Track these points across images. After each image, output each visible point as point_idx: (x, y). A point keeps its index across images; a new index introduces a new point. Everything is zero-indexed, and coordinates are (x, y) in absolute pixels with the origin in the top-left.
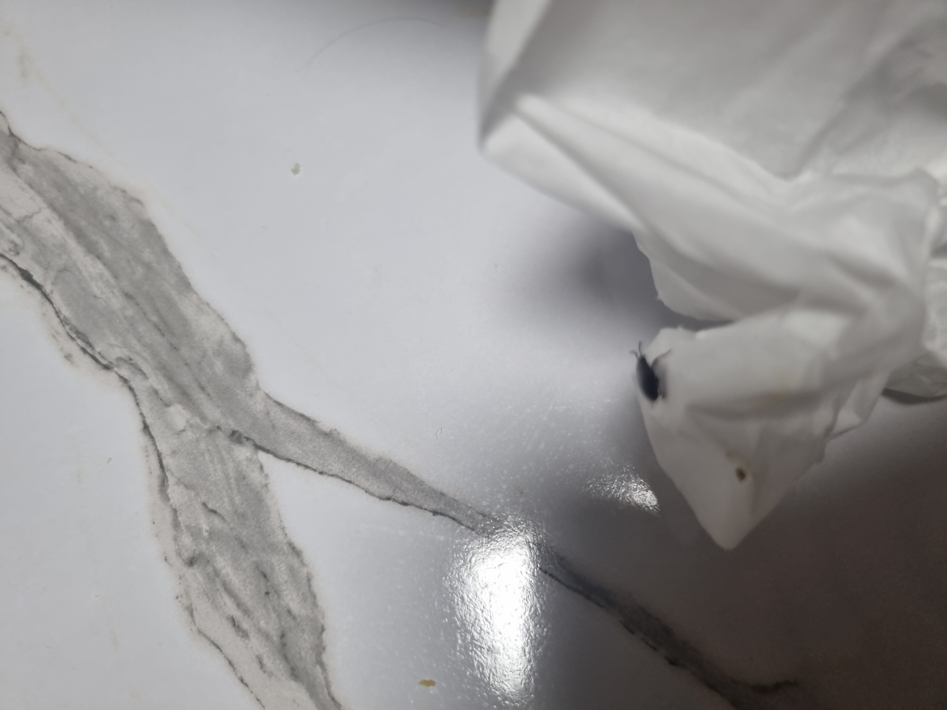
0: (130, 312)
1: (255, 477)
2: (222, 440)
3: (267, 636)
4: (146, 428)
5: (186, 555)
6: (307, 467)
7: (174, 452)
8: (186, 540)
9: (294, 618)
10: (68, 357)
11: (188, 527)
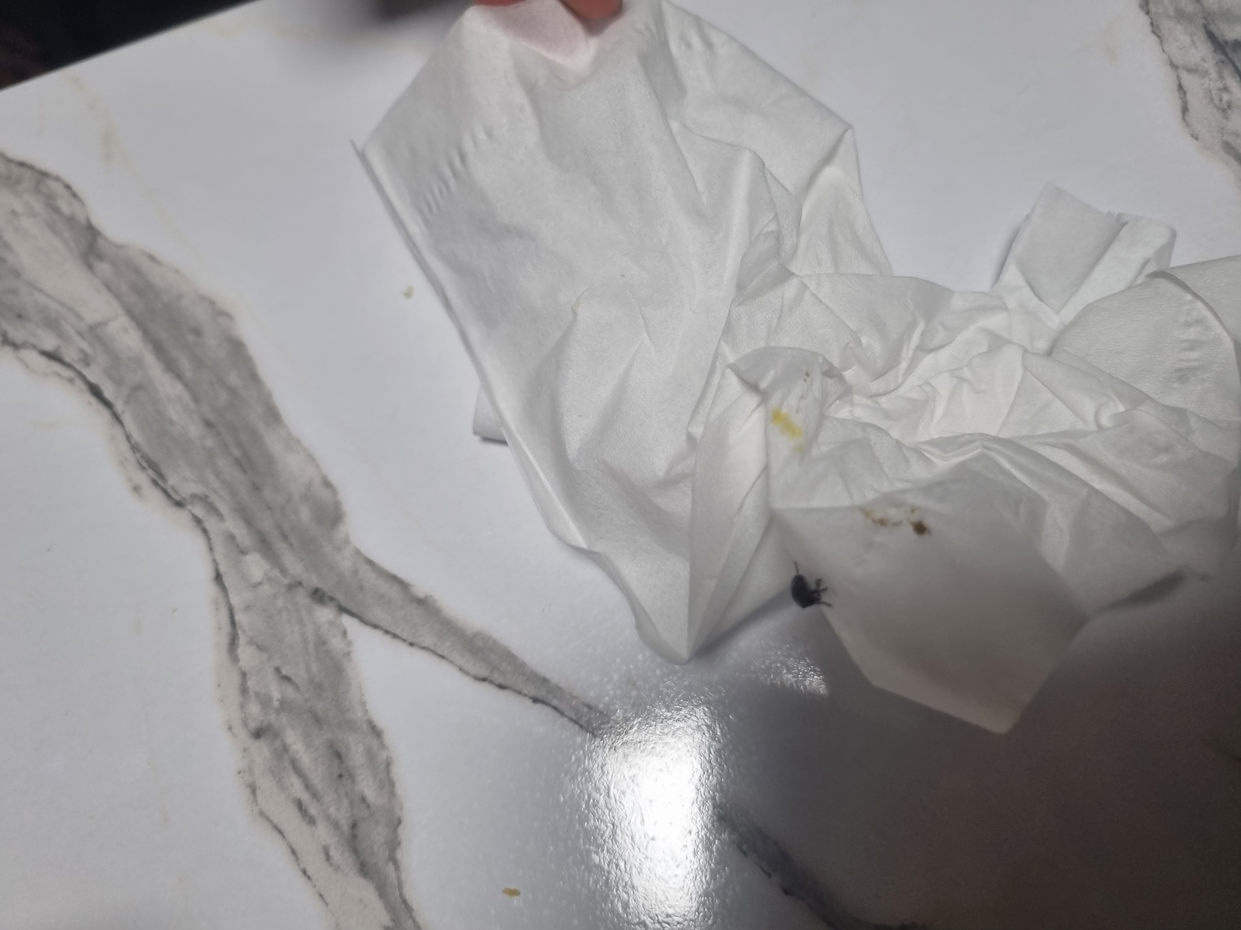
0: (209, 442)
1: (336, 643)
2: (302, 598)
3: (336, 825)
4: (218, 578)
5: (253, 725)
6: (395, 636)
7: (248, 608)
8: (254, 708)
9: (368, 806)
10: (136, 489)
11: (257, 694)
